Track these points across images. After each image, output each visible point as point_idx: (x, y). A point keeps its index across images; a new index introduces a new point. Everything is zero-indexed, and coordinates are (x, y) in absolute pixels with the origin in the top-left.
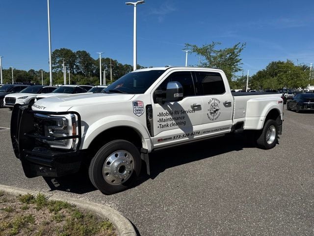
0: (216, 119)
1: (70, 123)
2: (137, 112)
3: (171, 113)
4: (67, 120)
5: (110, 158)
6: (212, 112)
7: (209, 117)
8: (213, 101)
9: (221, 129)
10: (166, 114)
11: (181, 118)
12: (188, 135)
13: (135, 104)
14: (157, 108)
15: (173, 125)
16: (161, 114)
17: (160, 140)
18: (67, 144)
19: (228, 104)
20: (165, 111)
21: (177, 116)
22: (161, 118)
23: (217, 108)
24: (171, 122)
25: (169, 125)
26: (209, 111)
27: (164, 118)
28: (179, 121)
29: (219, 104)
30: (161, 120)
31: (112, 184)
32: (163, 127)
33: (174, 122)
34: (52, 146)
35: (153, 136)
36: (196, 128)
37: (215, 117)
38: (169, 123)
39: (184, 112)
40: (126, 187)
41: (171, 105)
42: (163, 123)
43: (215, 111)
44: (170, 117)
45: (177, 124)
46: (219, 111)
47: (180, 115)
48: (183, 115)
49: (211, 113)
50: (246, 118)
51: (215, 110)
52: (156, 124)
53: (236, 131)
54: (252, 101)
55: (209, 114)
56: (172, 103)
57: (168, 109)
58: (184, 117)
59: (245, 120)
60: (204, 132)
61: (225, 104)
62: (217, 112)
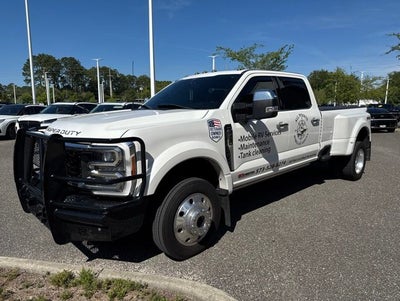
0: (303, 143)
1: (128, 157)
2: (214, 135)
3: (254, 137)
4: (122, 151)
5: (184, 207)
6: (300, 133)
7: (296, 141)
8: (300, 119)
10: (248, 138)
12: (272, 167)
13: (211, 123)
14: (237, 128)
15: (257, 153)
16: (242, 139)
17: (241, 176)
18: (122, 189)
19: (315, 122)
20: (247, 134)
21: (260, 141)
22: (242, 143)
23: (305, 127)
24: (254, 149)
25: (251, 154)
26: (296, 134)
27: (246, 143)
28: (263, 147)
29: (306, 122)
30: (242, 147)
31: (186, 244)
32: (245, 156)
33: (257, 149)
34: (95, 193)
35: (233, 170)
36: (282, 156)
37: (302, 140)
38: (252, 150)
39: (269, 134)
40: (202, 247)
41: (253, 125)
42: (245, 151)
43: (302, 132)
44: (253, 141)
45: (261, 151)
46: (306, 132)
47: (264, 139)
48: (268, 138)
50: (333, 141)
51: (302, 130)
52: (236, 153)
53: (323, 158)
54: (341, 116)
55: (297, 136)
56: (255, 122)
57: (251, 131)
58: (268, 142)
59: (332, 144)
60: (290, 161)
61: (313, 122)
62: (304, 133)
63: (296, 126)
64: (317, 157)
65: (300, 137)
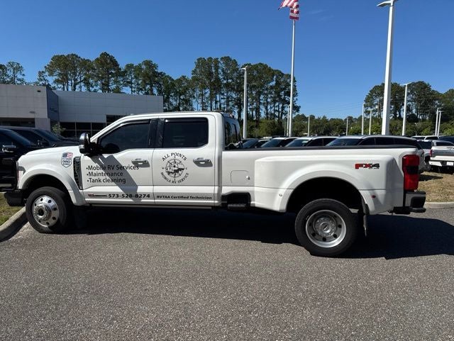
0: (179, 181)
2: (65, 163)
3: (104, 168)
6: (171, 171)
7: (165, 178)
8: (172, 157)
9: (192, 198)
10: (97, 168)
11: (117, 174)
12: (131, 196)
13: (65, 155)
14: (86, 161)
15: (108, 181)
16: (90, 168)
17: (91, 196)
19: (204, 163)
20: (95, 165)
21: (111, 171)
22: (91, 171)
23: (180, 166)
24: (104, 177)
25: (102, 181)
26: (164, 171)
27: (94, 172)
28: (115, 177)
29: (183, 161)
30: (90, 174)
32: (94, 181)
33: (108, 178)
35: (82, 189)
36: (142, 189)
37: (177, 179)
38: (102, 178)
39: (122, 168)
41: (103, 158)
42: (94, 177)
43: (176, 171)
44: (101, 171)
45: (113, 180)
46: (185, 171)
47: (115, 171)
48: (120, 171)
49: (169, 173)
50: (256, 189)
51: (176, 169)
52: (85, 178)
54: (264, 160)
55: (166, 174)
56: (106, 156)
57: (99, 163)
58: (121, 174)
59: (253, 192)
60: (158, 197)
61: (198, 162)
62: (180, 172)
63: (164, 164)
64: (216, 202)
65: (173, 175)
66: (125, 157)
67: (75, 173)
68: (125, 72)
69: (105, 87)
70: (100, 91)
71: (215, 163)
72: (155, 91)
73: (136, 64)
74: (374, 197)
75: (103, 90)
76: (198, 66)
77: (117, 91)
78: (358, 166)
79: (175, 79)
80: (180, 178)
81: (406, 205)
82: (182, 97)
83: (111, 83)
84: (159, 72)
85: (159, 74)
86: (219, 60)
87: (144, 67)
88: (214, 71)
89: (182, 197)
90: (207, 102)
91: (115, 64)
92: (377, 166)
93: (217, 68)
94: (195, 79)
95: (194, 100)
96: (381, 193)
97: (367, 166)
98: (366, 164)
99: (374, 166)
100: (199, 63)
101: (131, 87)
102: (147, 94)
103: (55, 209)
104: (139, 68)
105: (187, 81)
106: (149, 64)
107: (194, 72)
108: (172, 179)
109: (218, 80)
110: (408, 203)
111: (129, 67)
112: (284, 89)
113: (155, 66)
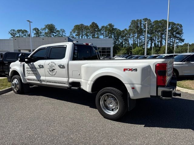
0: (54, 75)
2: (21, 66)
3: (31, 69)
6: (51, 70)
7: (49, 73)
8: (51, 64)
9: (59, 83)
12: (39, 81)
14: (26, 65)
15: (32, 74)
17: (28, 79)
19: (62, 66)
20: (28, 67)
21: (33, 70)
23: (54, 68)
26: (48, 70)
27: (28, 70)
28: (34, 72)
29: (55, 66)
30: (27, 71)
32: (28, 74)
33: (32, 72)
35: (25, 77)
38: (30, 72)
39: (36, 68)
41: (31, 64)
43: (53, 70)
44: (30, 69)
45: (34, 74)
49: (50, 71)
51: (52, 69)
55: (49, 71)
57: (29, 66)
58: (36, 71)
59: (81, 81)
60: (47, 82)
61: (60, 66)
62: (54, 71)
63: (48, 67)
64: (68, 85)
65: (52, 72)
66: (37, 64)
67: (23, 70)
68: (101, 29)
69: (93, 37)
70: (92, 38)
71: (66, 67)
72: (113, 36)
73: (105, 26)
74: (133, 88)
75: (92, 37)
76: (132, 24)
77: (98, 37)
78: (125, 70)
79: (121, 30)
80: (54, 73)
81: (158, 95)
82: (124, 38)
83: (96, 34)
84: (115, 28)
85: (115, 29)
86: (142, 20)
87: (108, 26)
88: (139, 25)
89: (55, 82)
90: (136, 39)
91: (97, 26)
92: (136, 70)
93: (141, 24)
94: (130, 30)
95: (130, 39)
96: (138, 87)
97: (130, 70)
98: (129, 69)
99: (134, 70)
100: (132, 22)
101: (103, 36)
102: (109, 38)
103: (18, 84)
104: (106, 27)
105: (126, 31)
106: (111, 25)
107: (130, 27)
108: (51, 74)
109: (141, 29)
110: (160, 94)
111: (103, 27)
112: (176, 31)
113: (113, 26)
